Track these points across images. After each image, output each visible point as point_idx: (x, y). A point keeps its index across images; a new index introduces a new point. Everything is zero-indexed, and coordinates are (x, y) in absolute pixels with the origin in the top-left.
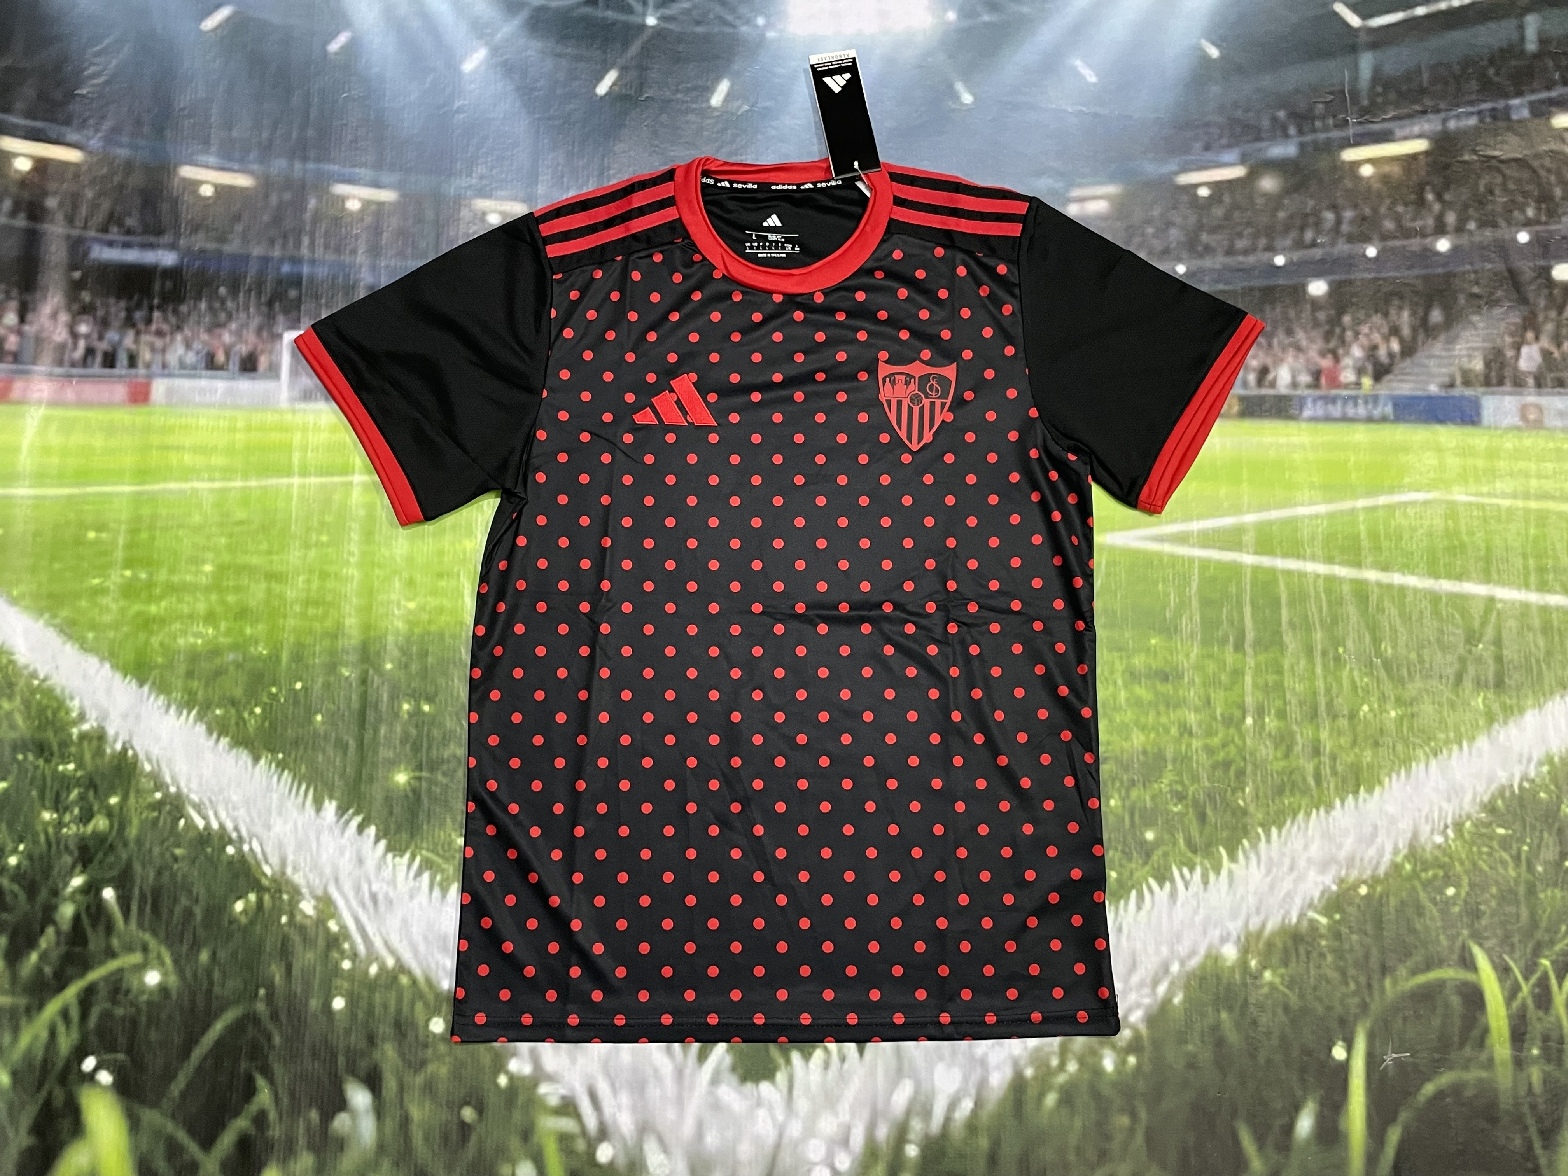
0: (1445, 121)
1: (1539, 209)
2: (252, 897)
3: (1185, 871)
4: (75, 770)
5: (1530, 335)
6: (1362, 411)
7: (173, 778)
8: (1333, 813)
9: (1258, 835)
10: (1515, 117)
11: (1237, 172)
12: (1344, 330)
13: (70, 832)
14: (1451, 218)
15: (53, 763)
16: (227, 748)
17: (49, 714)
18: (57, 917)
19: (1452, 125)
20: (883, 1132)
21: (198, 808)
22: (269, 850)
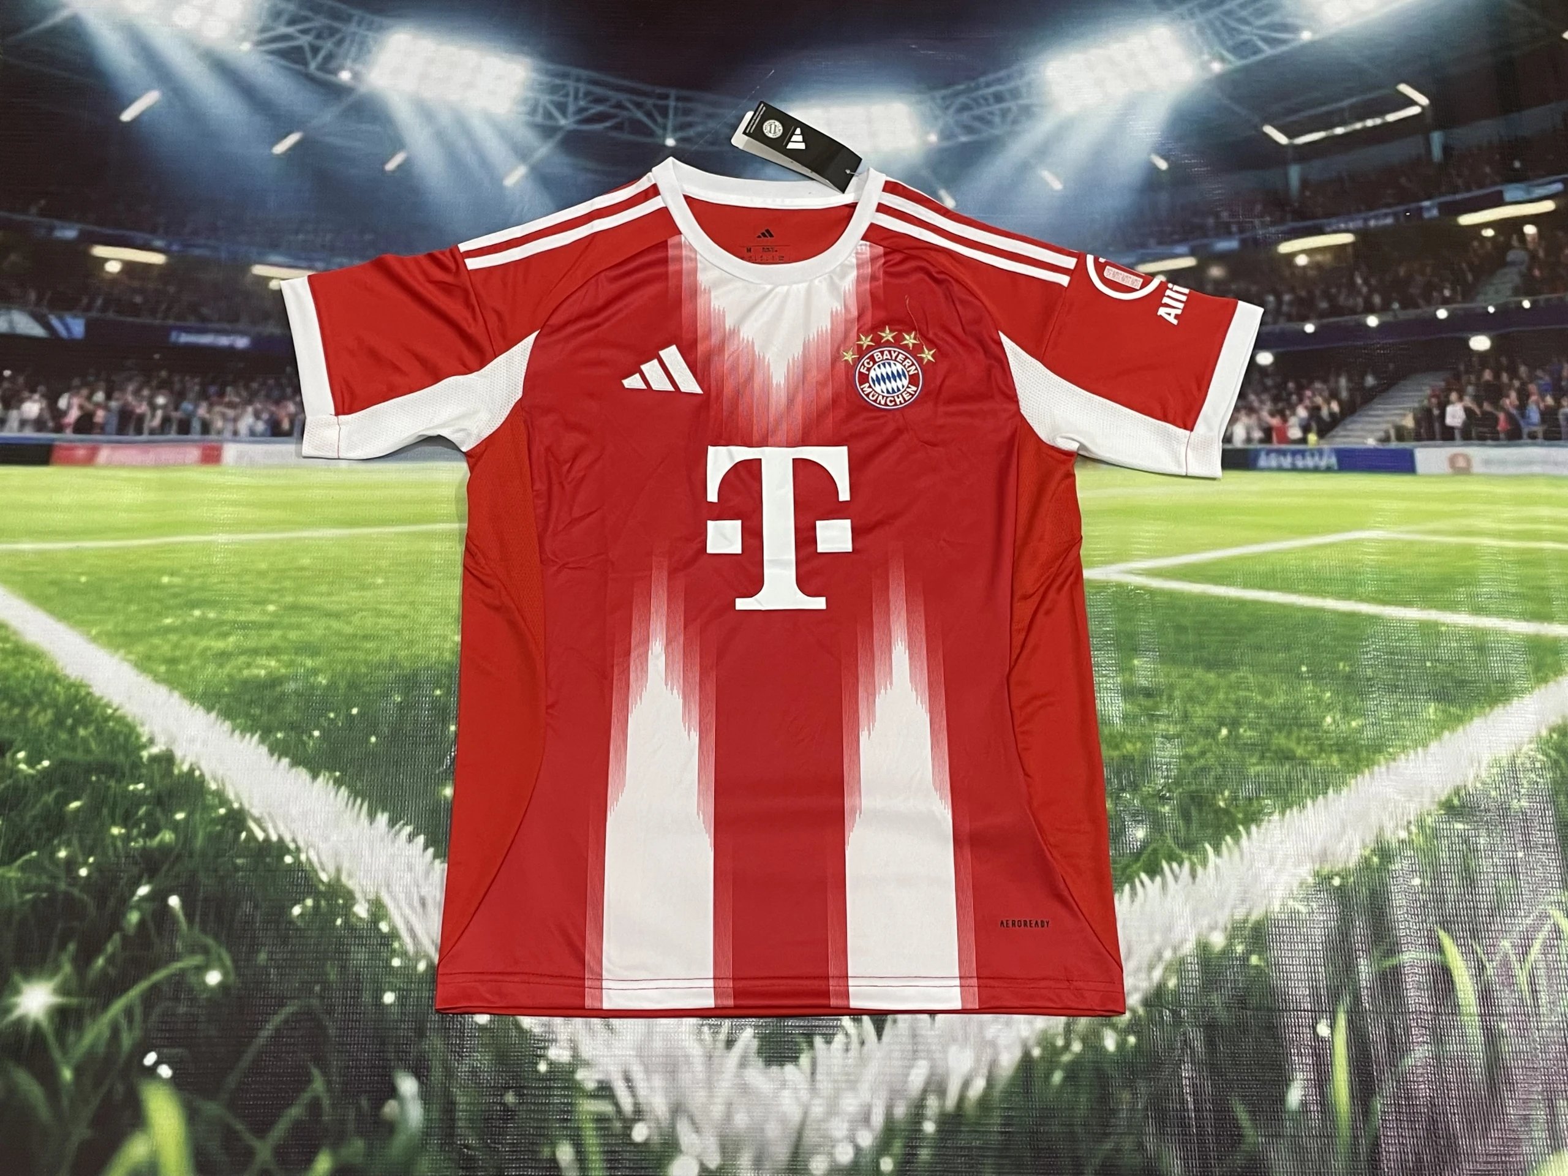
0: (1366, 220)
1: (1454, 290)
2: (309, 902)
3: (1175, 865)
4: (144, 790)
5: (1454, 396)
6: (1310, 462)
7: (237, 795)
8: (1306, 812)
9: (1238, 830)
10: (1426, 215)
11: (1188, 262)
12: (1290, 394)
13: (137, 845)
14: (1377, 300)
15: (124, 784)
16: (287, 766)
17: (121, 739)
18: (125, 925)
19: (1372, 223)
20: (900, 1111)
21: (258, 822)
22: (324, 859)
